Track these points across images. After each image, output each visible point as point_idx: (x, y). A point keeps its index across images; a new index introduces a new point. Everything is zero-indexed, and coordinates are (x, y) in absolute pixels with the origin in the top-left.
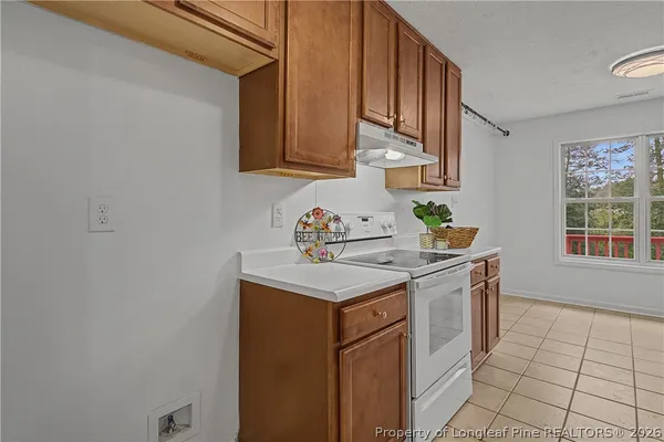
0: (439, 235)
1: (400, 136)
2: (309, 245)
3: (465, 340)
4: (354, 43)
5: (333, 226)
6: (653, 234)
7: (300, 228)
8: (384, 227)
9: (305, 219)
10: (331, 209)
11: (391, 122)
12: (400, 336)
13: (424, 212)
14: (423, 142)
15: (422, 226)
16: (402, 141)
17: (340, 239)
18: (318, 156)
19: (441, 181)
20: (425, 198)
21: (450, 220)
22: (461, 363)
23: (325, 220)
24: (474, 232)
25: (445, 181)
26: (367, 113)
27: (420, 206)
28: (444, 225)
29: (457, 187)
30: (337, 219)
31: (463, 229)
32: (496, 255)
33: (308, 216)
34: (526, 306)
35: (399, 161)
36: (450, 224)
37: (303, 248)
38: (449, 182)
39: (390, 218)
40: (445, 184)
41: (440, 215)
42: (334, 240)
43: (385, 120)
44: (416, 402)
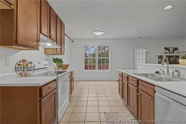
0: (60, 67)
1: (51, 40)
2: (21, 72)
3: (68, 91)
4: (39, 10)
5: (29, 65)
6: (98, 65)
7: (17, 66)
8: (45, 65)
9: (19, 63)
10: (29, 60)
11: (49, 35)
12: (55, 93)
13: (56, 60)
14: (56, 42)
15: (55, 64)
16: (51, 41)
17: (33, 69)
18: (29, 43)
19: (60, 53)
20: (56, 57)
21: (63, 63)
22: (67, 97)
23: (27, 63)
24: (68, 65)
25: (61, 52)
26: (43, 32)
27: (54, 59)
28: (61, 64)
29: (64, 54)
30: (31, 63)
31: (65, 65)
32: (73, 71)
33: (20, 62)
34: (78, 82)
35: (51, 46)
36: (62, 64)
37: (18, 73)
38: (62, 53)
39: (46, 62)
40: (61, 53)
41: (60, 61)
42: (30, 69)
43: (47, 35)
44: (58, 109)
